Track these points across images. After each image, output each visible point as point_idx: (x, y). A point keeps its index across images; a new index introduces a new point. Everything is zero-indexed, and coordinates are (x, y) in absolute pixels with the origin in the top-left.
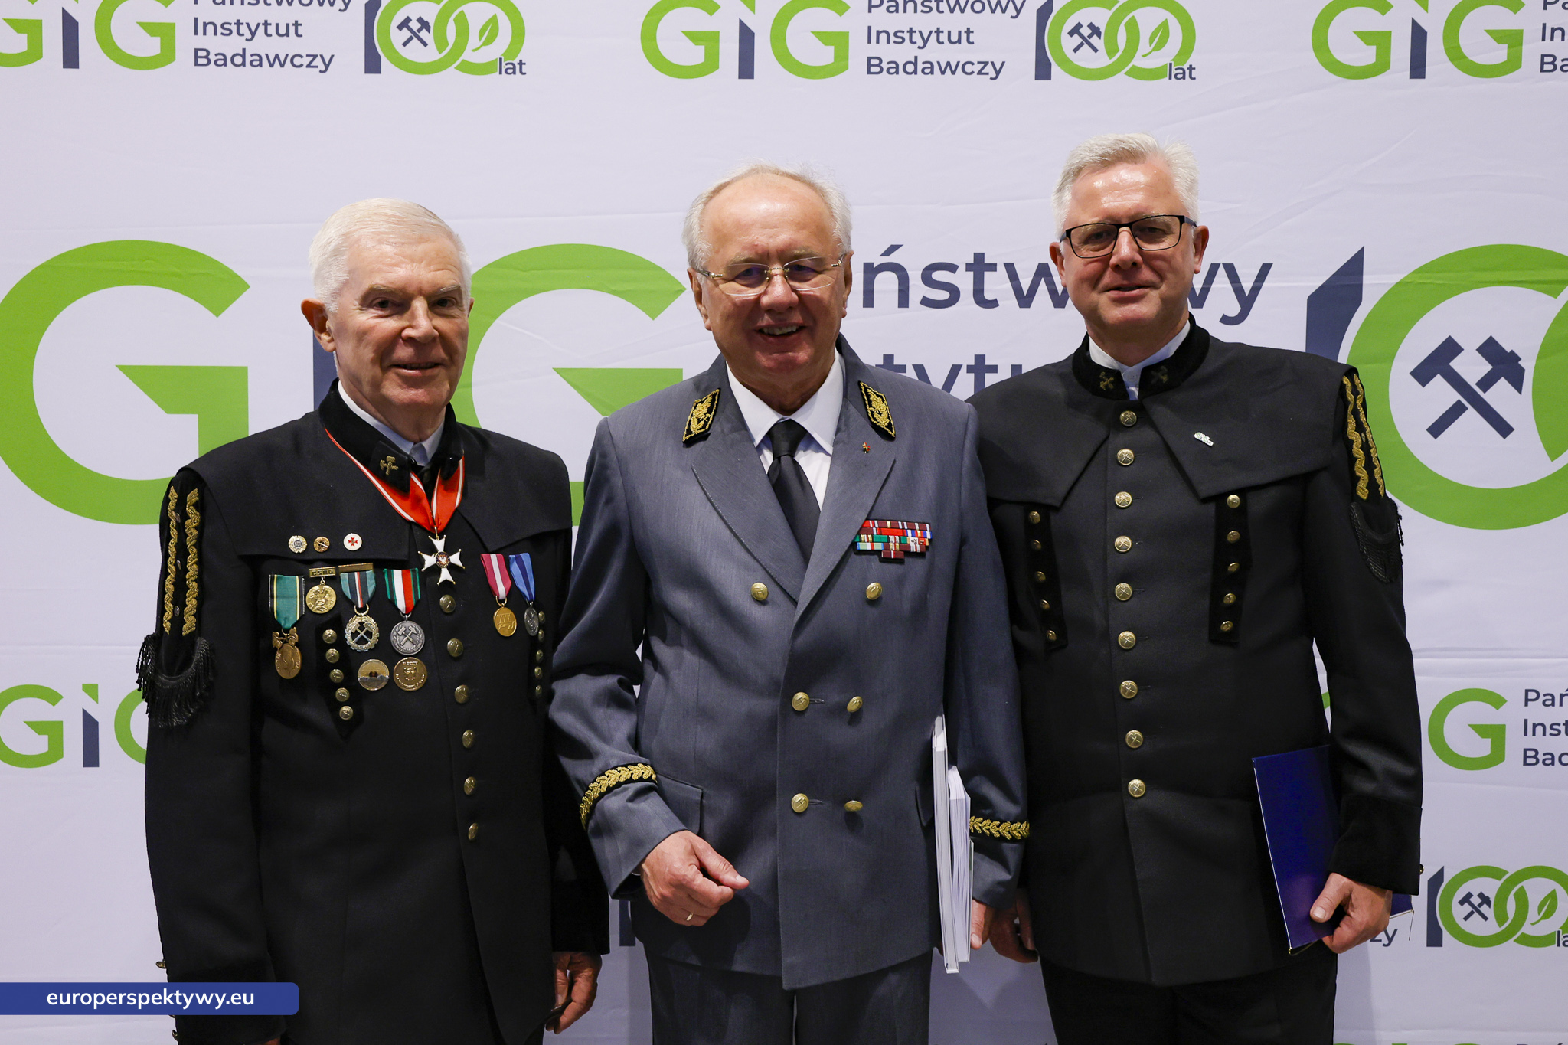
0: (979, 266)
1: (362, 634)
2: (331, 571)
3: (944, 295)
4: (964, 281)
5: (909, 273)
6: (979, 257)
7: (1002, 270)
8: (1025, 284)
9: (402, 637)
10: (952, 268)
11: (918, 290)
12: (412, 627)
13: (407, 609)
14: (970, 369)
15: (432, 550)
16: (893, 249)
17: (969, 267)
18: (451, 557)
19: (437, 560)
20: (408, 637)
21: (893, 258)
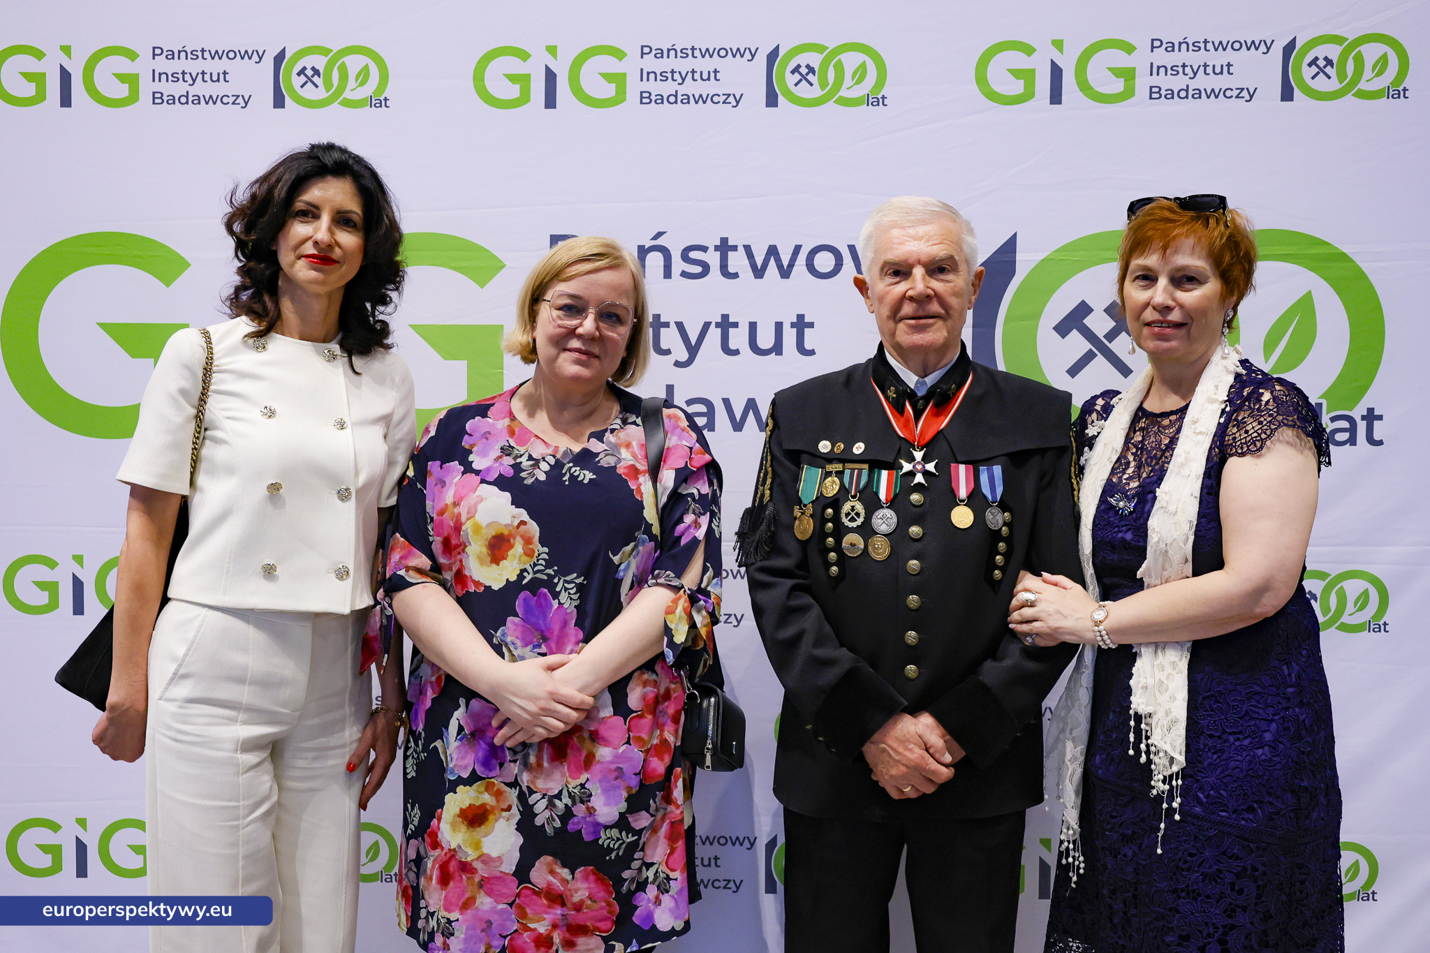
0: (724, 247)
1: (853, 514)
2: (839, 467)
3: (698, 269)
4: (713, 258)
5: (671, 252)
6: (724, 241)
7: (741, 250)
8: (759, 261)
9: (880, 520)
10: (704, 249)
11: (678, 265)
12: (889, 513)
13: (886, 499)
14: (718, 325)
15: (911, 459)
16: (659, 235)
17: (717, 248)
18: (926, 465)
19: (914, 467)
20: (885, 520)
21: (659, 242)
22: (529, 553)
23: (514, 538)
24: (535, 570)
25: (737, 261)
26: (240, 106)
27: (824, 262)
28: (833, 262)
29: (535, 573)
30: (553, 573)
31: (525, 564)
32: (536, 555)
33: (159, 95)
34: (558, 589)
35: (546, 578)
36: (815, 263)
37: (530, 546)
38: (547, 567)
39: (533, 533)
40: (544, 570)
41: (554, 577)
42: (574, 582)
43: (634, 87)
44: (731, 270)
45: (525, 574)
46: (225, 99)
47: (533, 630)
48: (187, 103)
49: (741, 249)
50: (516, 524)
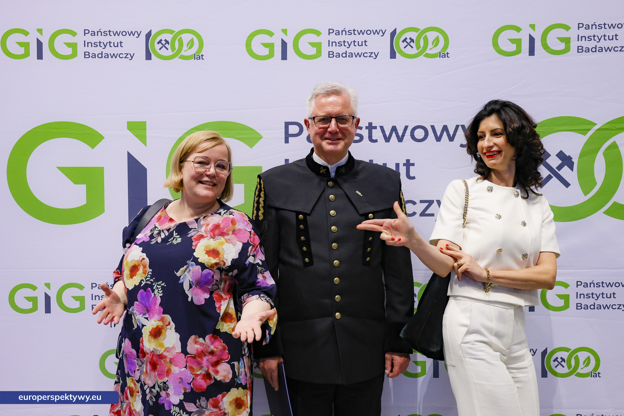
22: (144, 272)
23: (140, 266)
24: (146, 280)
25: (377, 134)
26: (128, 59)
27: (419, 134)
28: (424, 134)
29: (146, 281)
30: (153, 281)
31: (143, 277)
32: (147, 273)
33: (88, 54)
34: (154, 288)
35: (150, 283)
36: (415, 134)
37: (145, 269)
38: (151, 278)
39: (147, 263)
40: (150, 280)
41: (153, 283)
42: (161, 285)
43: (325, 49)
44: (374, 138)
45: (142, 282)
46: (121, 56)
47: (144, 307)
48: (102, 57)
49: (379, 128)
50: (141, 260)
